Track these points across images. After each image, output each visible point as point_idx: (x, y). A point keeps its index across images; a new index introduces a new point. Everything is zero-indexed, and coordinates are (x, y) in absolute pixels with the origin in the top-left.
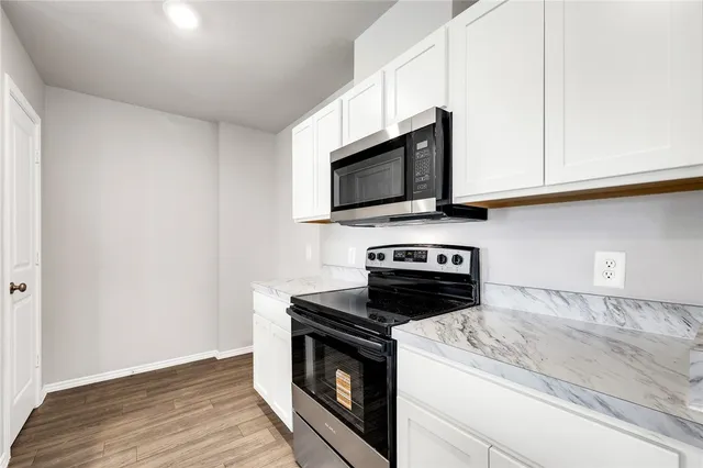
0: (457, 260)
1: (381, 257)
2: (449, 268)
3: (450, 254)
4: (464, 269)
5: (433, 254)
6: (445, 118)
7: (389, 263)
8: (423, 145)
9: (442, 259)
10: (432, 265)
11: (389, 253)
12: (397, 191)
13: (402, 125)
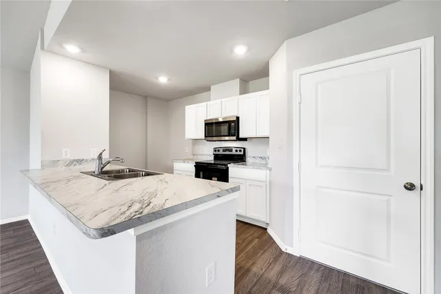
0: (240, 151)
1: (219, 151)
2: (238, 153)
3: (238, 149)
4: (242, 153)
5: (234, 150)
6: (238, 118)
7: (221, 152)
8: (233, 124)
9: (236, 151)
10: (234, 152)
11: (221, 150)
12: (227, 134)
13: (223, 119)
